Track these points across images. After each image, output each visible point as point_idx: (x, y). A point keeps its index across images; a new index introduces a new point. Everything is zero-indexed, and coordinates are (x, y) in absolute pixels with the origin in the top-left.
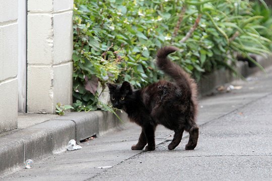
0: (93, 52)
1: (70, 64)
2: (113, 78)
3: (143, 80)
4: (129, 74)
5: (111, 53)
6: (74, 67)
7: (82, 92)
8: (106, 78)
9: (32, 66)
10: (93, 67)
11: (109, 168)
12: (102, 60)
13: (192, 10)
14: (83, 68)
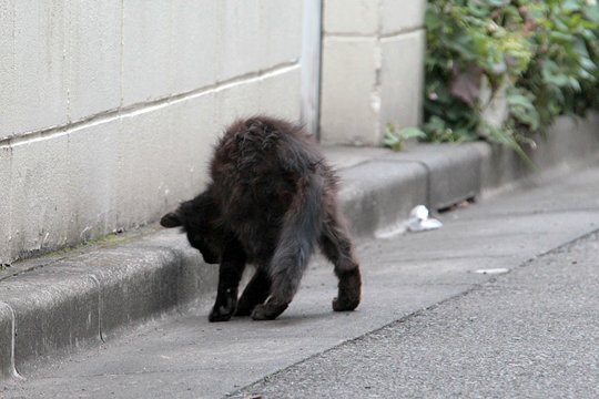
0: (472, 8)
1: (420, 35)
2: (516, 67)
3: (585, 74)
4: (554, 58)
5: (513, 10)
6: (429, 43)
7: (444, 99)
8: (498, 67)
9: (333, 38)
10: (471, 43)
11: (501, 274)
12: (493, 26)
14: (447, 44)
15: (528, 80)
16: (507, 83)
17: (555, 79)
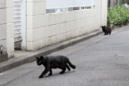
1: (107, 21)
7: (108, 25)
8: (112, 23)
9: (102, 21)
12: (111, 20)
13: (124, 14)
15: (113, 24)
16: (112, 24)
17: (115, 23)
